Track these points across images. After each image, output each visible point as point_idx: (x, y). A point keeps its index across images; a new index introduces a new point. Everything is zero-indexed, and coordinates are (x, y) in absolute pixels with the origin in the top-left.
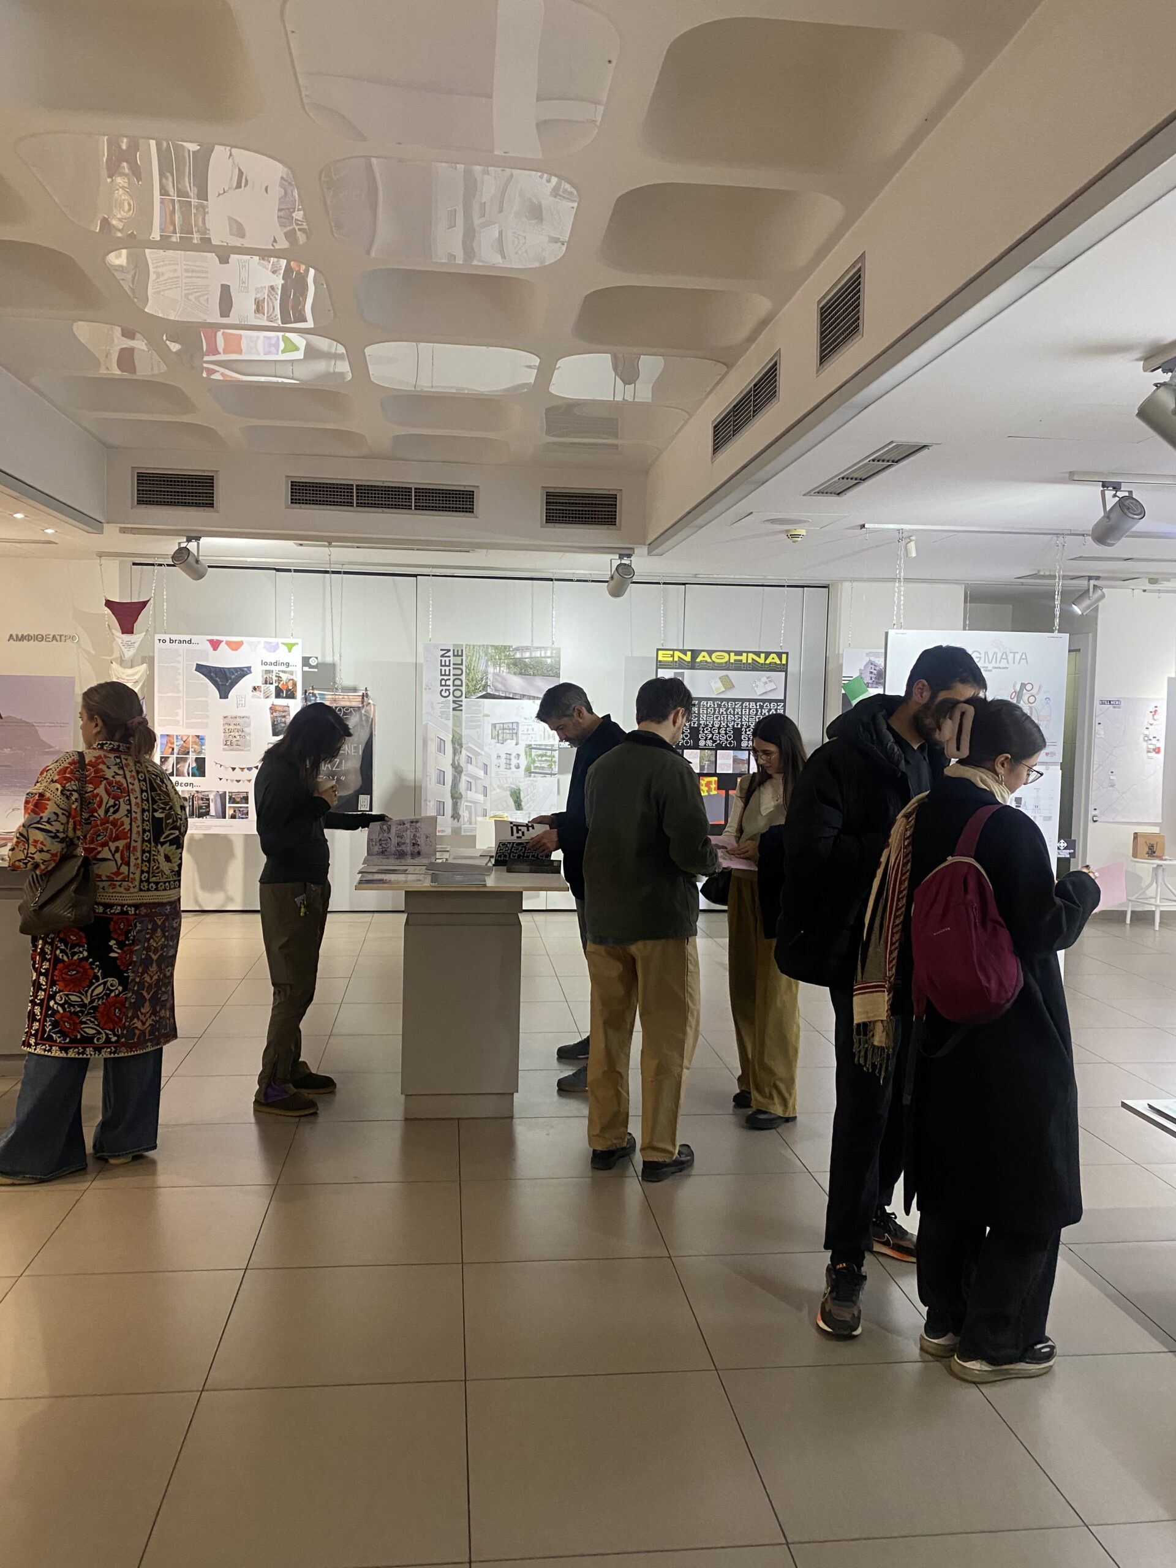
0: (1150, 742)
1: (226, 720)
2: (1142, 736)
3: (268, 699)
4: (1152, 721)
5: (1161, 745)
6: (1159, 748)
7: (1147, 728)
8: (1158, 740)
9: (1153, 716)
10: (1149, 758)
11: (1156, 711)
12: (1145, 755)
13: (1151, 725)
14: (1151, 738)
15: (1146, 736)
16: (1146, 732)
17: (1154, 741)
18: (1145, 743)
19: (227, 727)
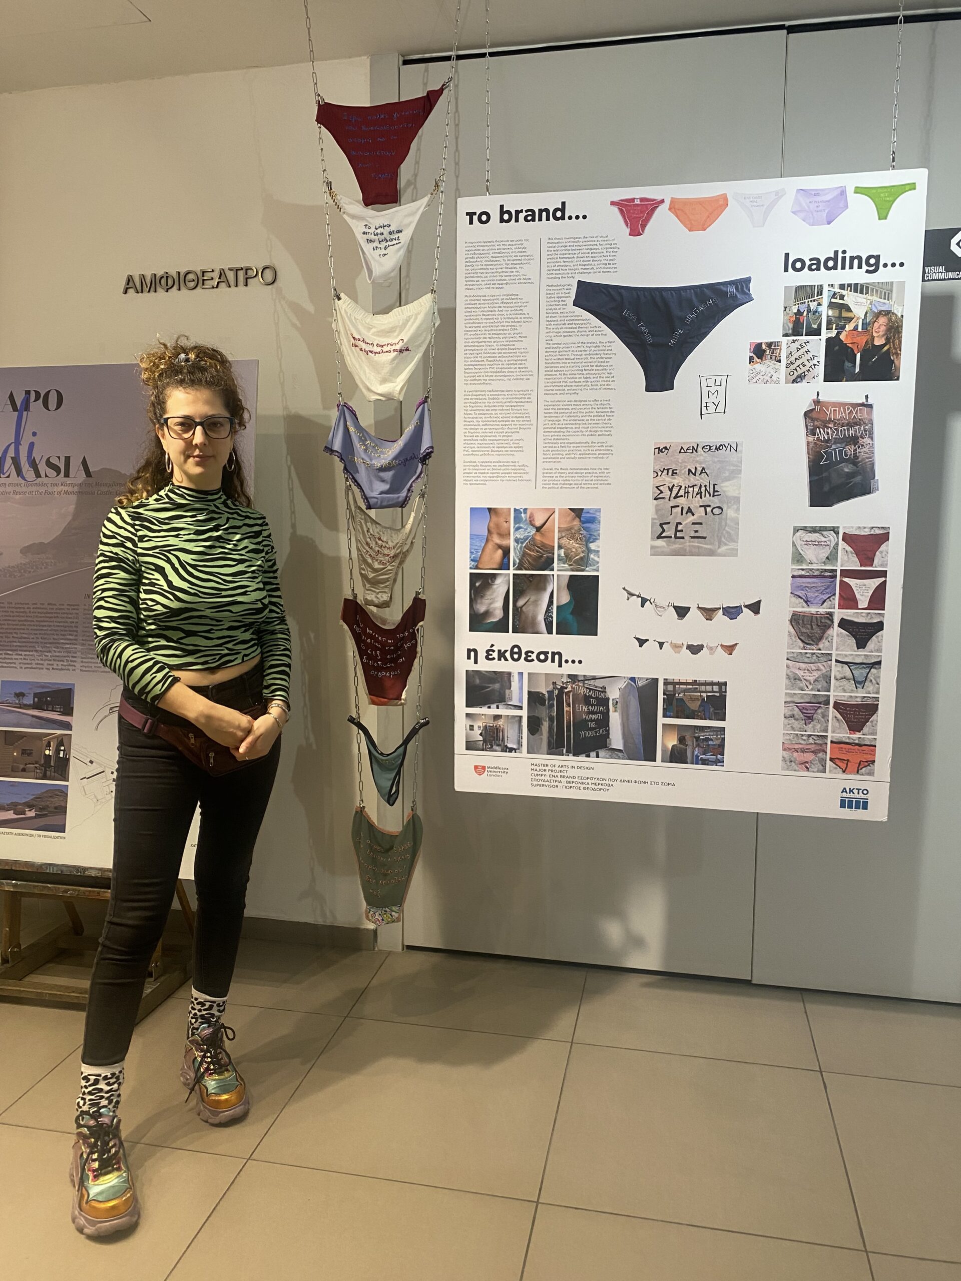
1: (665, 461)
3: (803, 385)
19: (667, 480)
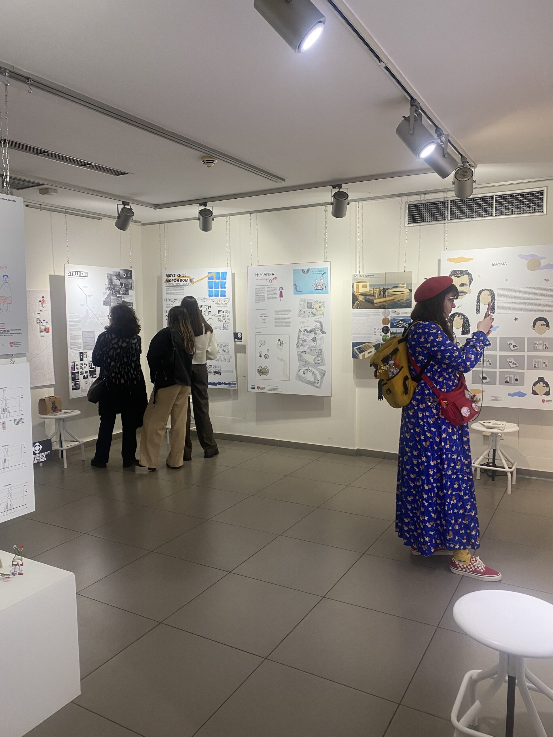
0: (41, 324)
2: (36, 320)
4: (41, 308)
5: (49, 326)
6: (48, 328)
7: (39, 314)
8: (47, 322)
9: (42, 304)
10: (42, 336)
11: (43, 300)
12: (39, 334)
13: (41, 311)
14: (42, 321)
15: (38, 319)
16: (38, 316)
17: (44, 324)
18: (38, 325)
